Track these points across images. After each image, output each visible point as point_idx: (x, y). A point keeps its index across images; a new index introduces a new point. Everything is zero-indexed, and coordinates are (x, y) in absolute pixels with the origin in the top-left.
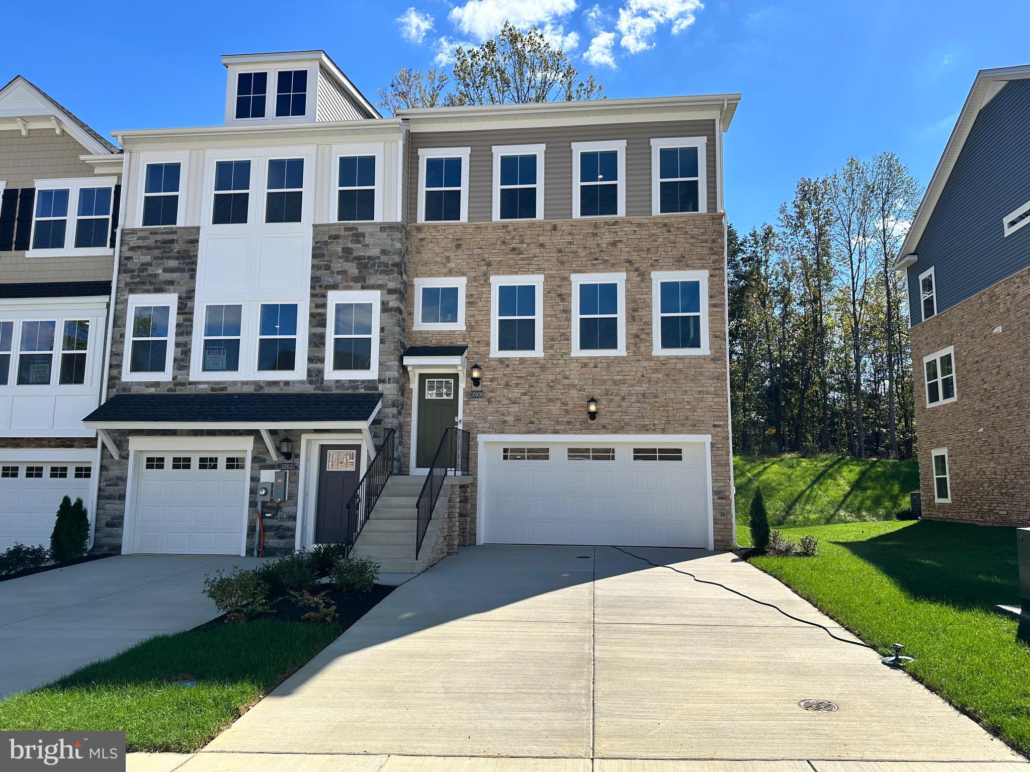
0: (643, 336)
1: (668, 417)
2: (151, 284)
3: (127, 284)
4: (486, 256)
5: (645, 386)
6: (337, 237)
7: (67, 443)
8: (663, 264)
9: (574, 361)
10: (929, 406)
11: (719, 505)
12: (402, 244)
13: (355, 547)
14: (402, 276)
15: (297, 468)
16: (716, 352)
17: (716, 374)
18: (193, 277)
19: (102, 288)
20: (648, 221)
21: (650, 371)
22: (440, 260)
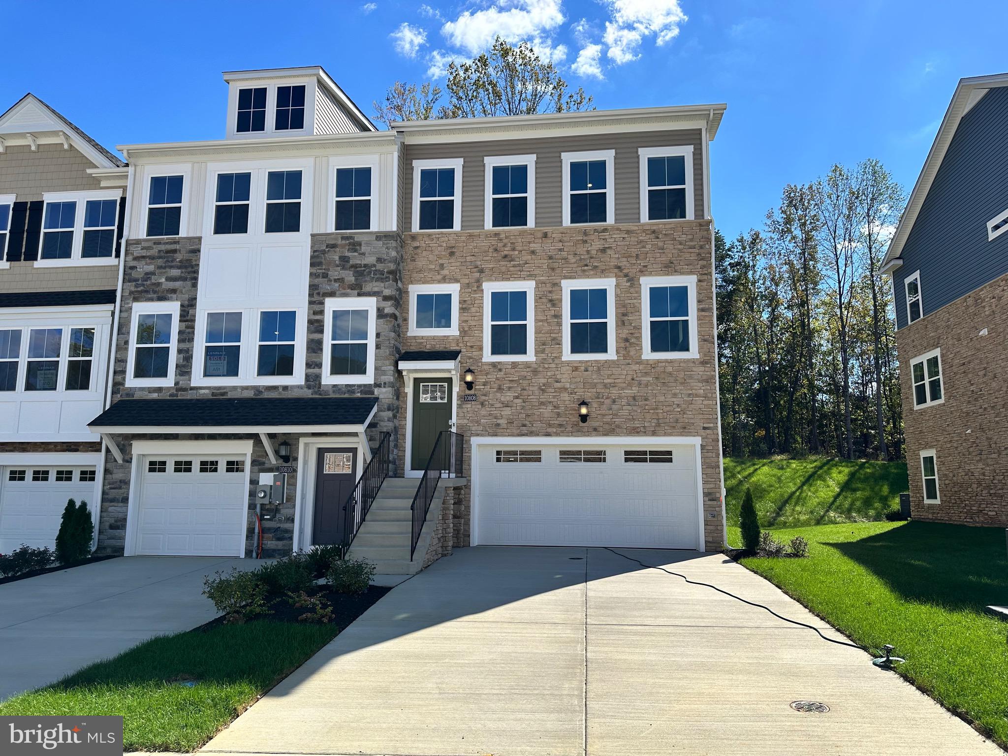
0: (633, 340)
1: (658, 419)
2: (155, 292)
3: (131, 293)
4: (479, 263)
5: (635, 390)
6: (334, 246)
7: (72, 447)
8: (651, 270)
9: (565, 365)
10: (917, 407)
11: (710, 506)
12: (397, 252)
13: (351, 548)
14: (397, 283)
15: (295, 471)
16: (705, 355)
17: (704, 378)
18: (195, 285)
19: (107, 297)
20: (637, 228)
21: (639, 375)
22: (434, 267)
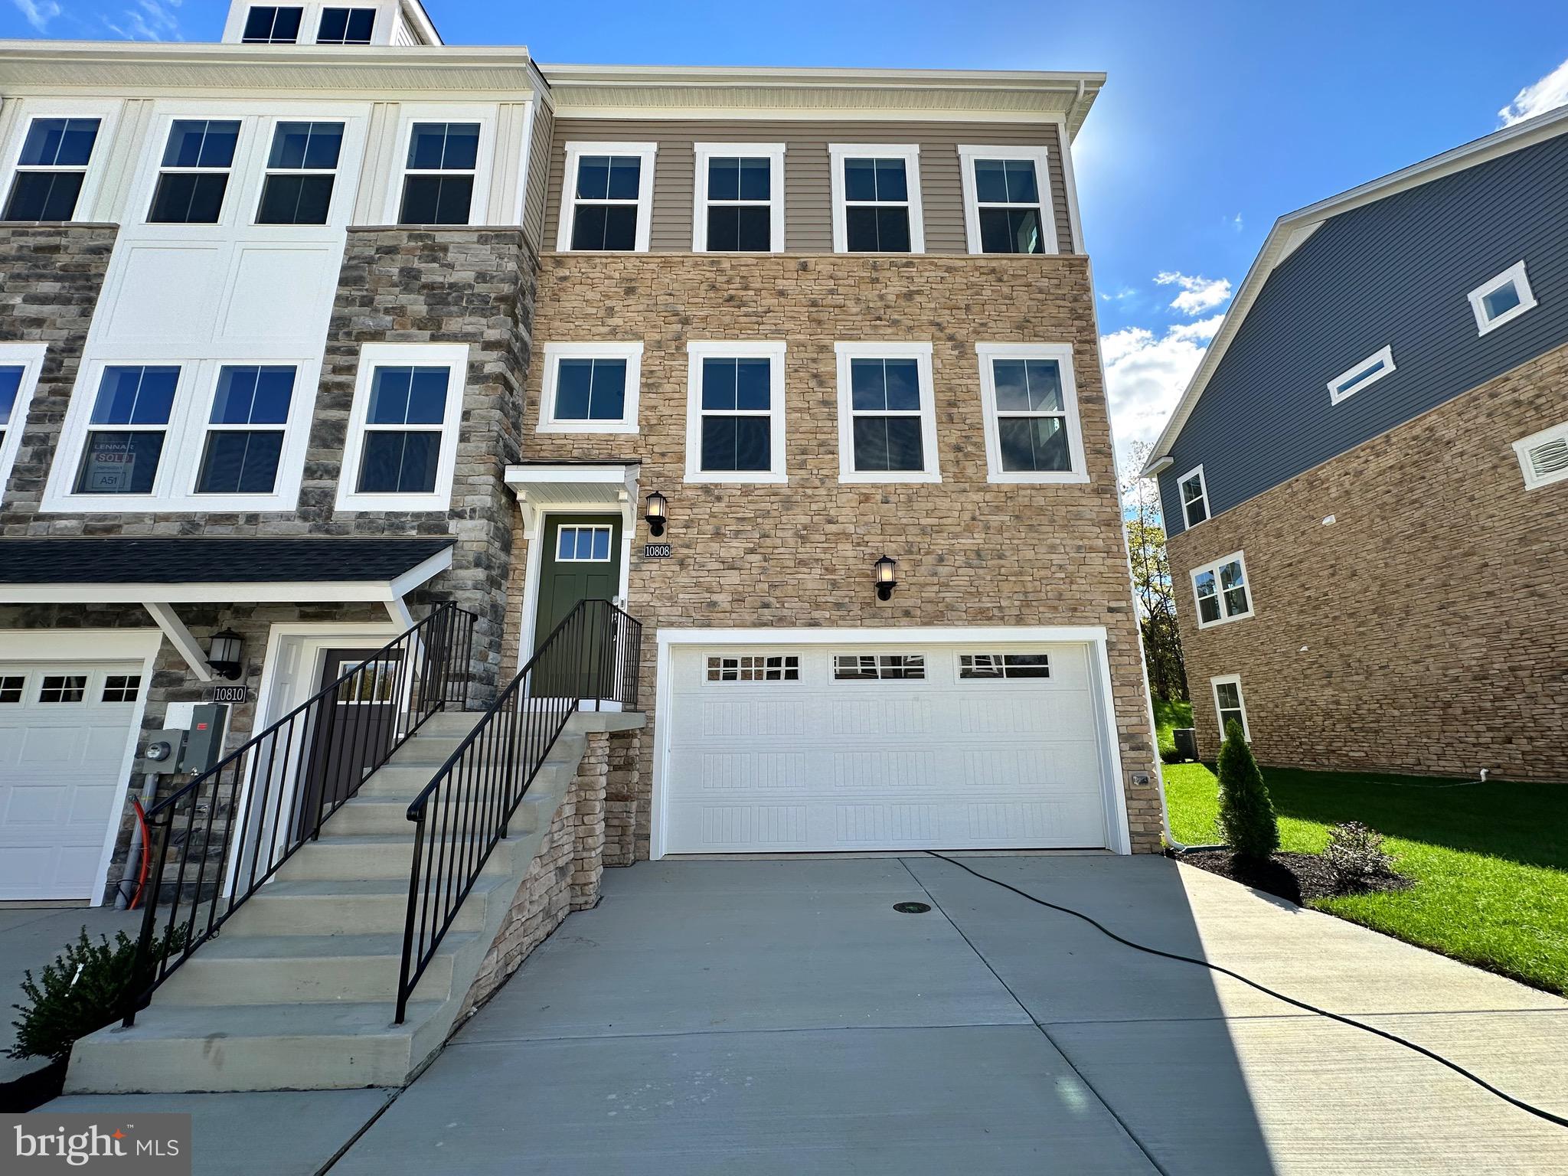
0: (970, 449)
1: (1025, 593)
4: (681, 308)
5: (979, 538)
6: (391, 251)
8: (995, 330)
9: (845, 490)
10: (1203, 626)
11: (1135, 761)
12: (519, 265)
14: (516, 324)
15: (253, 697)
16: (1100, 477)
17: (1104, 516)
18: (86, 313)
20: (964, 263)
21: (986, 511)
22: (594, 311)
